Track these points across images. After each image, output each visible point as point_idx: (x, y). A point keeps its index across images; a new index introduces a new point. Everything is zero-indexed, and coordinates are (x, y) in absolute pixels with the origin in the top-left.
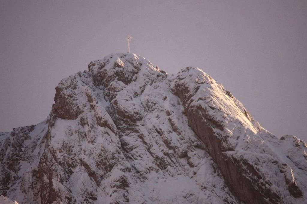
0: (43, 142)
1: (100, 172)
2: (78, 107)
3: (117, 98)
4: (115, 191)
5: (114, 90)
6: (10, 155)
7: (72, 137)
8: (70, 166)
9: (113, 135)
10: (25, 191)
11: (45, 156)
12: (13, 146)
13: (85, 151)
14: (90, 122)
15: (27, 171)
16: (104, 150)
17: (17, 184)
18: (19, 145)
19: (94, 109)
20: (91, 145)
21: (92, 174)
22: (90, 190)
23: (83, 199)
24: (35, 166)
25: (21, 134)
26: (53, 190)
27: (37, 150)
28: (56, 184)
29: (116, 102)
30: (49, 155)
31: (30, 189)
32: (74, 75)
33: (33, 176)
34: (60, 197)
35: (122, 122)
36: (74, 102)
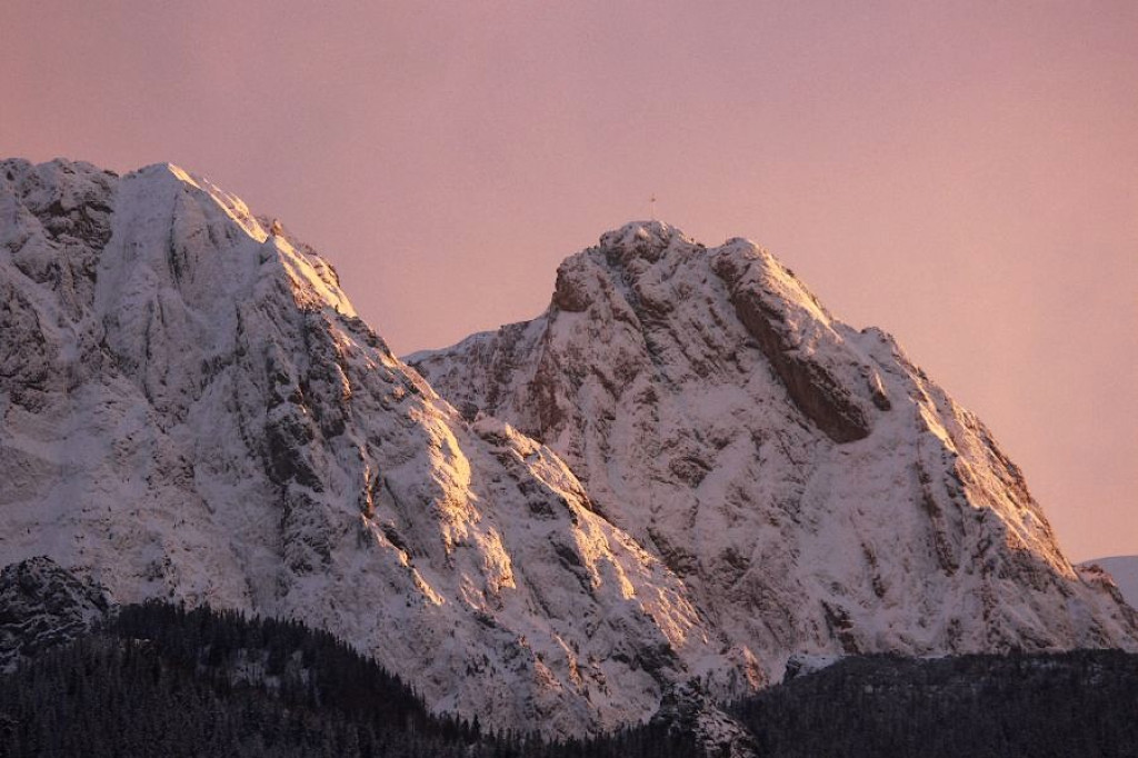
0: (541, 343)
1: (619, 383)
2: (587, 295)
3: (639, 283)
4: (639, 408)
5: (636, 271)
6: (498, 362)
7: (581, 336)
8: (577, 374)
9: (634, 331)
10: (518, 410)
11: (544, 362)
12: (502, 349)
13: (598, 355)
14: (603, 314)
15: (522, 382)
16: (623, 352)
17: (506, 402)
18: (509, 349)
19: (609, 297)
20: (606, 346)
21: (608, 386)
22: (606, 406)
23: (596, 420)
24: (531, 375)
25: (512, 333)
26: (557, 407)
27: (534, 354)
28: (561, 400)
29: (638, 288)
30: (550, 361)
31: (526, 408)
32: (581, 252)
33: (529, 389)
34: (566, 417)
35: (647, 315)
36: (581, 289)
